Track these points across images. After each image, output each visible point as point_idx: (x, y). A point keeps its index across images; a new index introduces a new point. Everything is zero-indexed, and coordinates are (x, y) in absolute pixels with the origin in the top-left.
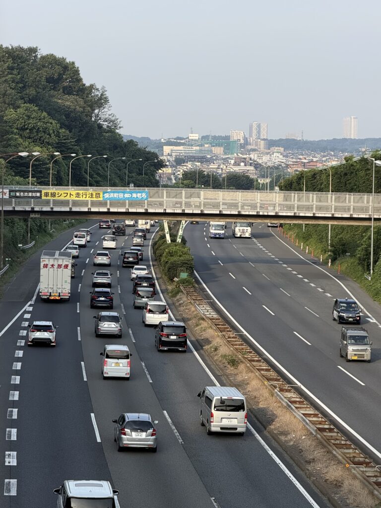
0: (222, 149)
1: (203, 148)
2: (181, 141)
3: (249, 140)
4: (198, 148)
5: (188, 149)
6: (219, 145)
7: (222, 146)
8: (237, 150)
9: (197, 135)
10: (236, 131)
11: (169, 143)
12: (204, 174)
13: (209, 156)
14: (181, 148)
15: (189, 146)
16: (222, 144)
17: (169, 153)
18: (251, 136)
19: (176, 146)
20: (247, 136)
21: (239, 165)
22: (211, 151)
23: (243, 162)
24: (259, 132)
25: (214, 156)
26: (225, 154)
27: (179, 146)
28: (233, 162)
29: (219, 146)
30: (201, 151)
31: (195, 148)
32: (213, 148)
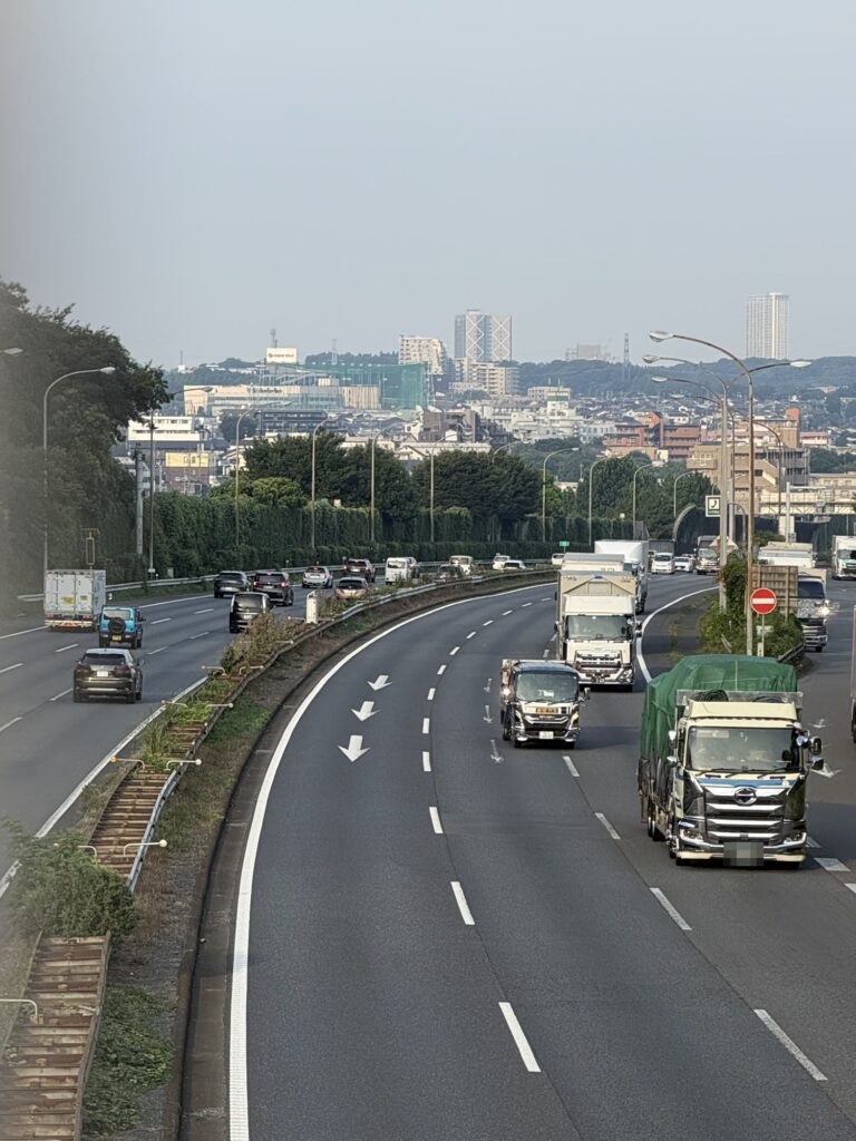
0: (375, 391)
1: (313, 391)
2: (242, 371)
3: (458, 365)
4: (296, 390)
5: (265, 395)
6: (365, 380)
7: (374, 383)
8: (425, 395)
9: (293, 351)
10: (418, 338)
11: (203, 377)
13: (333, 415)
14: (241, 390)
15: (266, 384)
16: (374, 375)
17: (201, 409)
18: (460, 351)
19: (226, 384)
20: (451, 355)
21: (438, 438)
22: (340, 399)
23: (452, 427)
24: (485, 343)
25: (350, 415)
26: (386, 407)
27: (235, 385)
28: (416, 430)
29: (365, 383)
30: (305, 398)
31: (285, 391)
32: (346, 389)
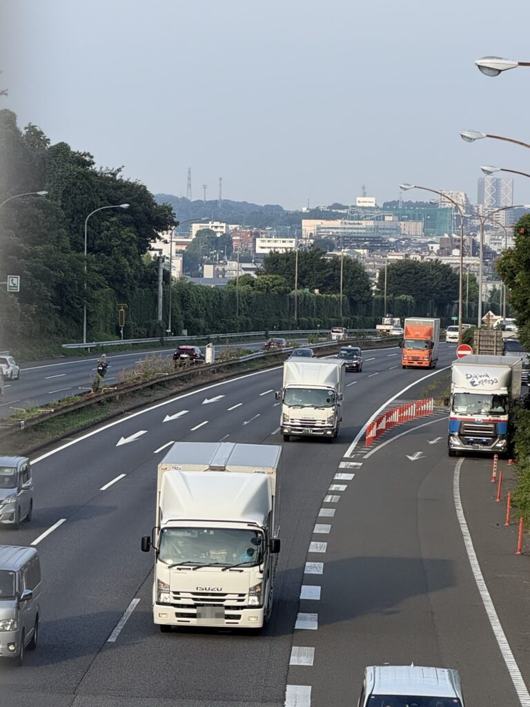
0: (420, 225)
1: (381, 224)
2: (340, 211)
3: (476, 209)
4: (371, 223)
5: (351, 226)
6: (413, 218)
7: (420, 219)
8: (450, 227)
9: (373, 199)
10: (451, 192)
11: (315, 214)
12: (324, 260)
13: (392, 240)
14: (337, 223)
15: (352, 220)
16: (419, 215)
17: (311, 234)
18: (481, 201)
19: (328, 219)
20: (473, 202)
21: (449, 254)
22: (398, 229)
23: (458, 247)
24: (496, 195)
25: (404, 239)
26: (427, 234)
27: (334, 220)
28: (436, 247)
29: (414, 219)
30: (377, 228)
31: (364, 223)
32: (402, 223)
